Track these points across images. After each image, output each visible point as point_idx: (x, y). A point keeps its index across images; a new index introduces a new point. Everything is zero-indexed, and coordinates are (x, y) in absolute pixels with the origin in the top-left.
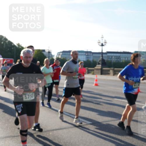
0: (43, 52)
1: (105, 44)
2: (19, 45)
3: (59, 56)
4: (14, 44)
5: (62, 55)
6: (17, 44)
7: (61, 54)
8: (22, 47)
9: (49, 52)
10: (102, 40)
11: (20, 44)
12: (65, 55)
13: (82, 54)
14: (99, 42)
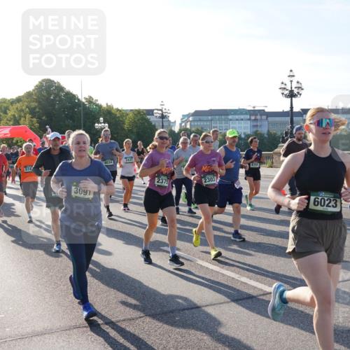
0: (148, 117)
1: (298, 93)
2: (90, 100)
3: (186, 125)
4: (79, 100)
5: (194, 121)
6: (86, 99)
7: (191, 119)
8: (97, 105)
9: (163, 117)
10: (291, 81)
11: (95, 99)
12: (200, 120)
13: (242, 117)
14: (283, 86)
